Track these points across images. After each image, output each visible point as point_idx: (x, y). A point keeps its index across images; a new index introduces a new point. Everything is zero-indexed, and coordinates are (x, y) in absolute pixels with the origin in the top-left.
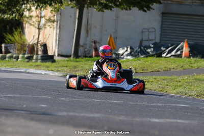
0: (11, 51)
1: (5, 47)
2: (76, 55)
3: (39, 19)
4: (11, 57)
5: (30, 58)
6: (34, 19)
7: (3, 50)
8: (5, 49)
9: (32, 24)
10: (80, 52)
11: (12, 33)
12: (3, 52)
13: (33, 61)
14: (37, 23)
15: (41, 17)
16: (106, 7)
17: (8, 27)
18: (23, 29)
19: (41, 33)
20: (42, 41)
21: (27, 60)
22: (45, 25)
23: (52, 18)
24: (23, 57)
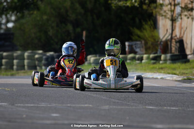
0: (138, 50)
1: (129, 46)
3: (173, 8)
4: (133, 59)
5: (157, 59)
6: (165, 8)
7: (127, 49)
8: (129, 49)
9: (164, 14)
12: (127, 53)
13: (161, 62)
14: (170, 13)
15: (175, 5)
17: (137, 20)
20: (178, 36)
21: (152, 61)
22: (180, 15)
23: (190, 6)
24: (148, 58)
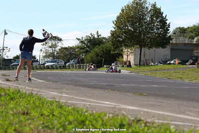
0: (118, 64)
2: (140, 65)
3: (127, 52)
5: (123, 66)
9: (125, 54)
10: (142, 63)
11: (118, 58)
14: (127, 54)
16: (150, 48)
17: (118, 56)
18: (123, 56)
19: (129, 57)
20: (129, 60)
22: (129, 54)
